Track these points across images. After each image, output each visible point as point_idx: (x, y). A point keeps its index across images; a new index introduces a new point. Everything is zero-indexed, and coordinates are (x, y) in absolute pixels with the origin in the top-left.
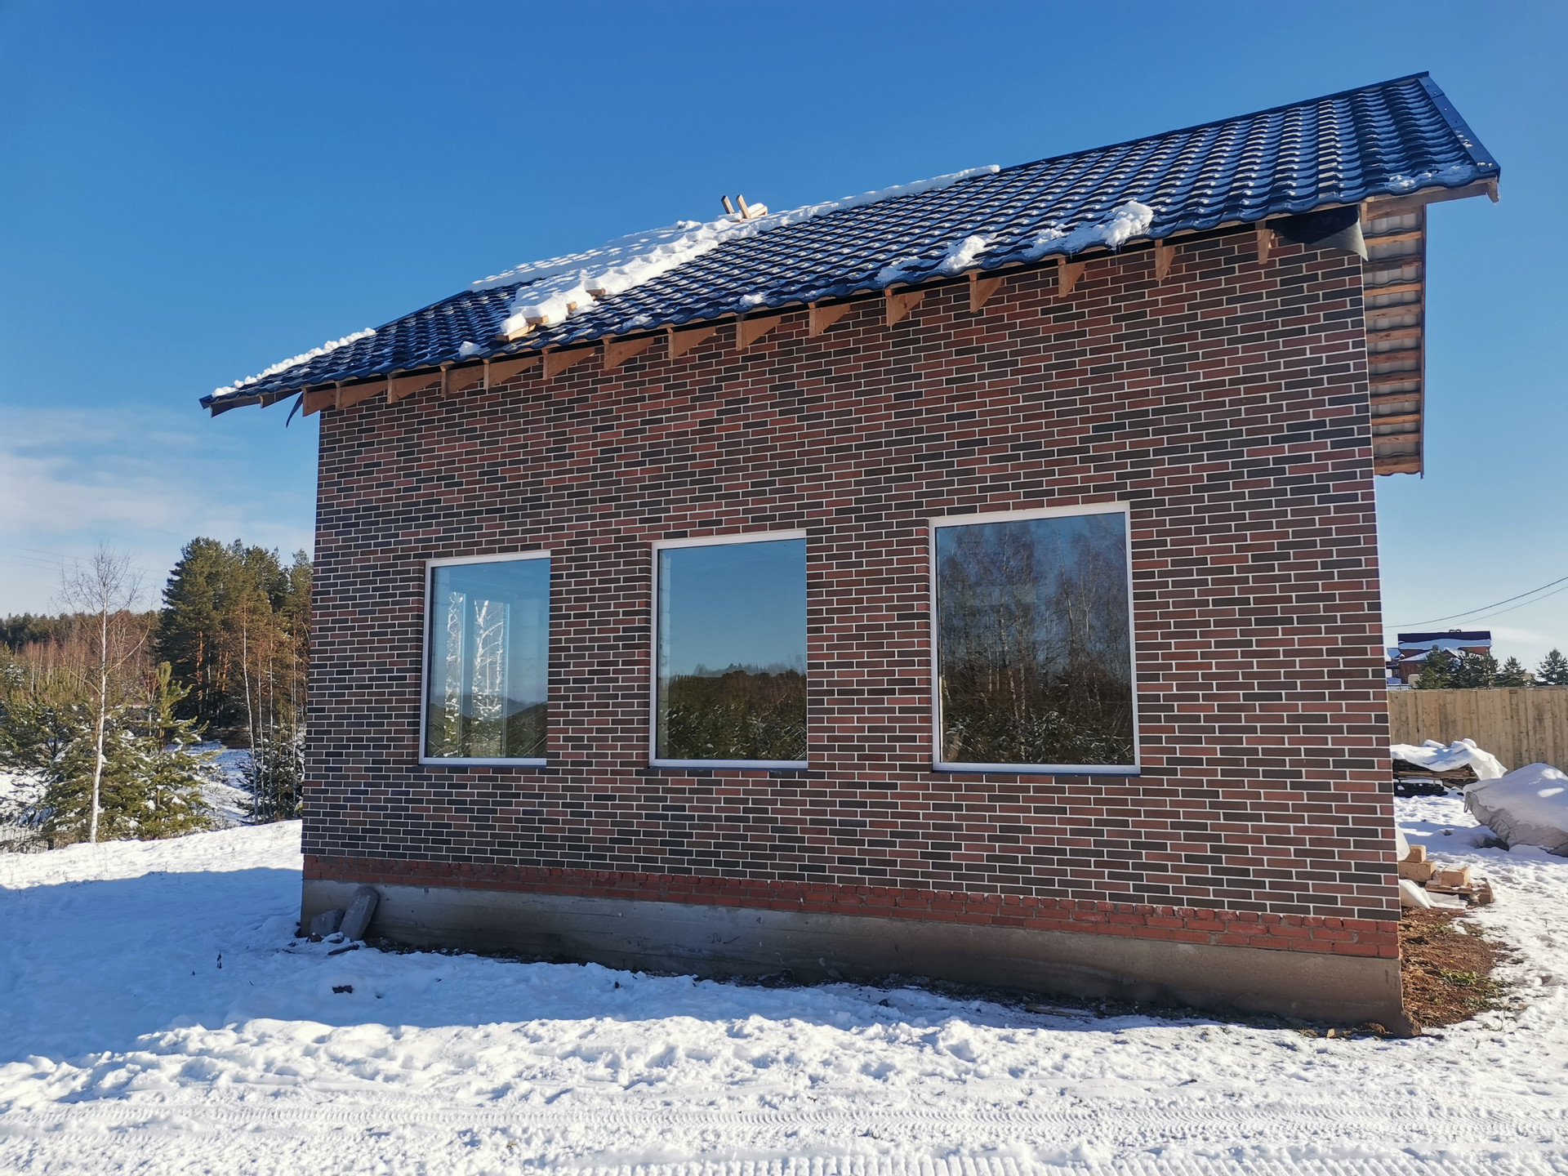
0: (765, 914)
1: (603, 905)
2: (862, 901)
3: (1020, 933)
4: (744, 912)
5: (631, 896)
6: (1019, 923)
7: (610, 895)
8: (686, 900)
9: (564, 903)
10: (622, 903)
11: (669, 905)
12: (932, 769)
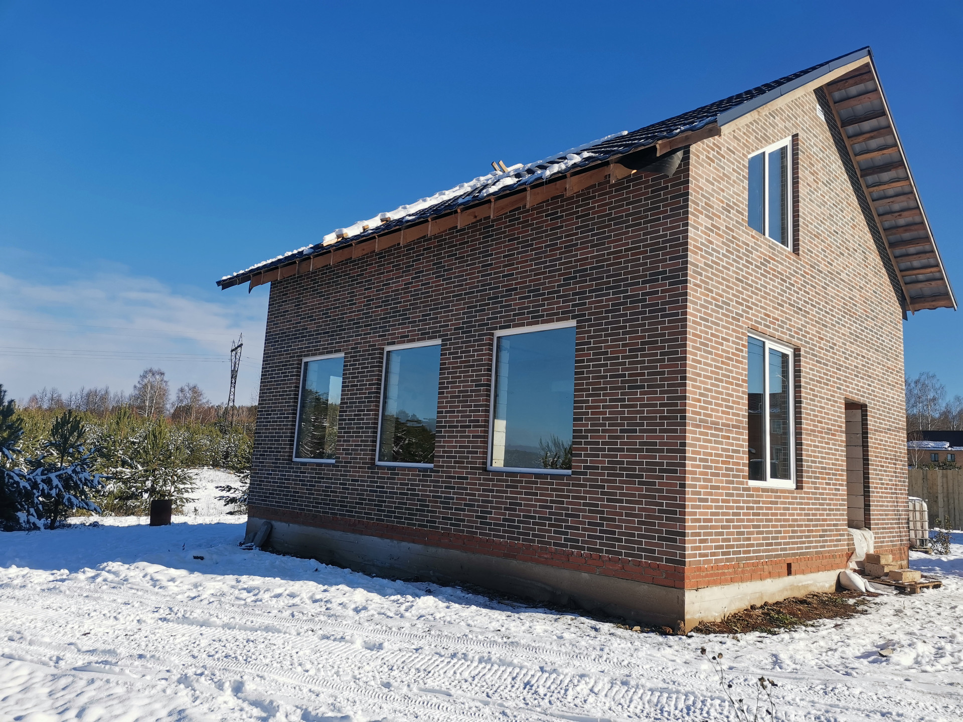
0: (411, 545)
1: (351, 537)
2: (450, 541)
3: (514, 563)
4: (404, 544)
5: (361, 533)
6: (514, 557)
7: (354, 531)
8: (381, 536)
9: (337, 534)
10: (358, 536)
11: (375, 539)
12: (485, 469)
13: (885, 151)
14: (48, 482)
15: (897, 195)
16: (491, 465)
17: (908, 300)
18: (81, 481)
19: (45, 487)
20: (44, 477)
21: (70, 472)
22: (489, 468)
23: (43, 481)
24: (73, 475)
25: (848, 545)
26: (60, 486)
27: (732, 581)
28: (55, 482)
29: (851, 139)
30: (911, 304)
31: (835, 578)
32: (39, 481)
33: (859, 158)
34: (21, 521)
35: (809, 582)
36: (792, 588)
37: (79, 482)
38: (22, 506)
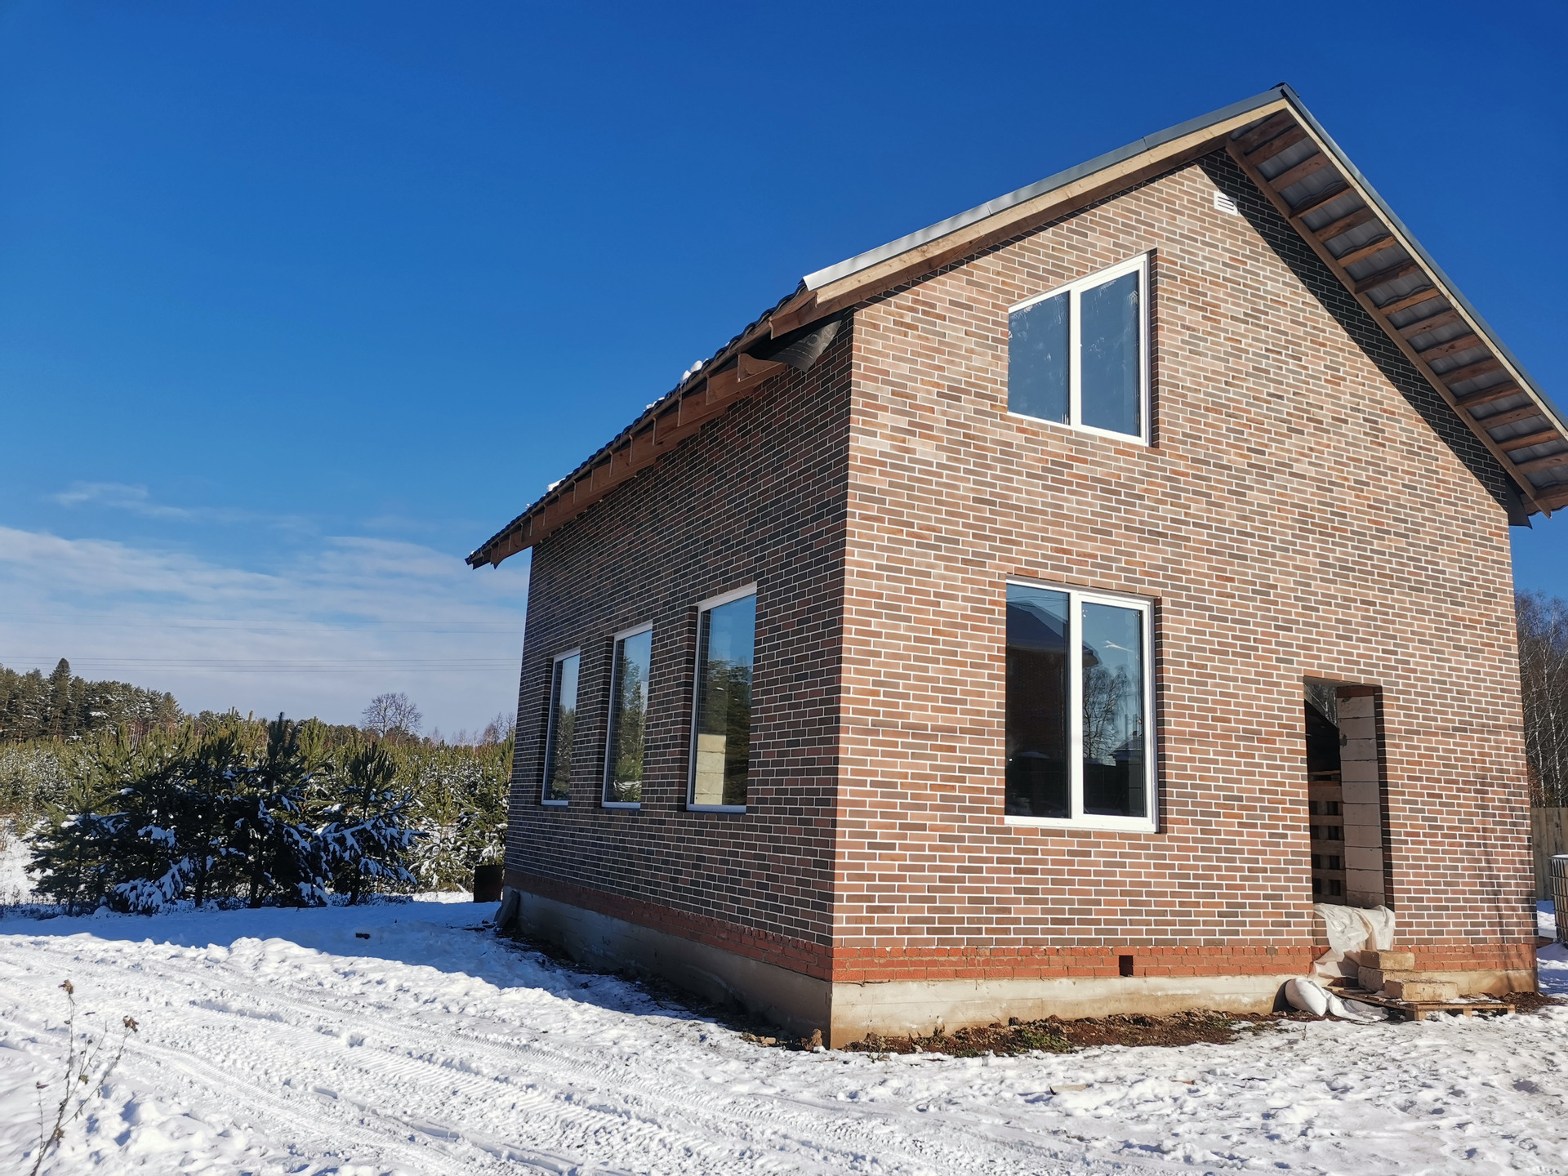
12: (682, 809)
13: (1380, 245)
14: (341, 841)
15: (1433, 314)
16: (692, 802)
17: (1529, 494)
18: (386, 840)
19: (337, 848)
20: (337, 835)
21: (369, 827)
22: (690, 807)
23: (336, 840)
24: (373, 832)
25: (1314, 933)
26: (356, 846)
27: (958, 975)
28: (350, 841)
29: (1317, 233)
30: (1536, 498)
31: (1276, 990)
32: (329, 840)
33: (1344, 262)
34: (304, 894)
35: (1188, 992)
36: (1132, 996)
37: (383, 842)
38: (307, 874)
